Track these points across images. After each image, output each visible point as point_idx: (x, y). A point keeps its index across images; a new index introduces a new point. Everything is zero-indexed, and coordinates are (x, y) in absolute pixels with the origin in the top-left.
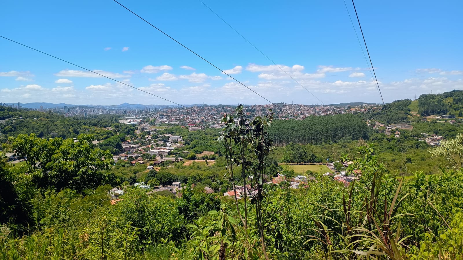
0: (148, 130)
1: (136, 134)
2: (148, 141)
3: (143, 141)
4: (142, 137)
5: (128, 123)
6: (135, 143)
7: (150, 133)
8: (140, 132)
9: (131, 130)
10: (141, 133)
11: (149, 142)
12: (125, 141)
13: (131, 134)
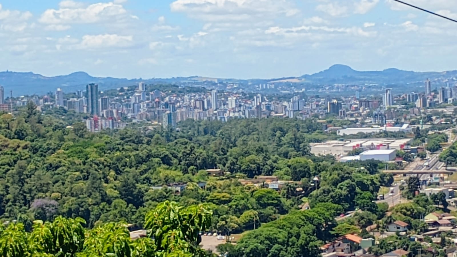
0: (436, 190)
1: (386, 205)
2: (439, 240)
3: (415, 236)
4: (413, 221)
5: (350, 154)
6: (381, 246)
7: (446, 204)
8: (403, 196)
9: (364, 187)
10: (405, 202)
11: (443, 243)
12: (338, 236)
13: (362, 208)
